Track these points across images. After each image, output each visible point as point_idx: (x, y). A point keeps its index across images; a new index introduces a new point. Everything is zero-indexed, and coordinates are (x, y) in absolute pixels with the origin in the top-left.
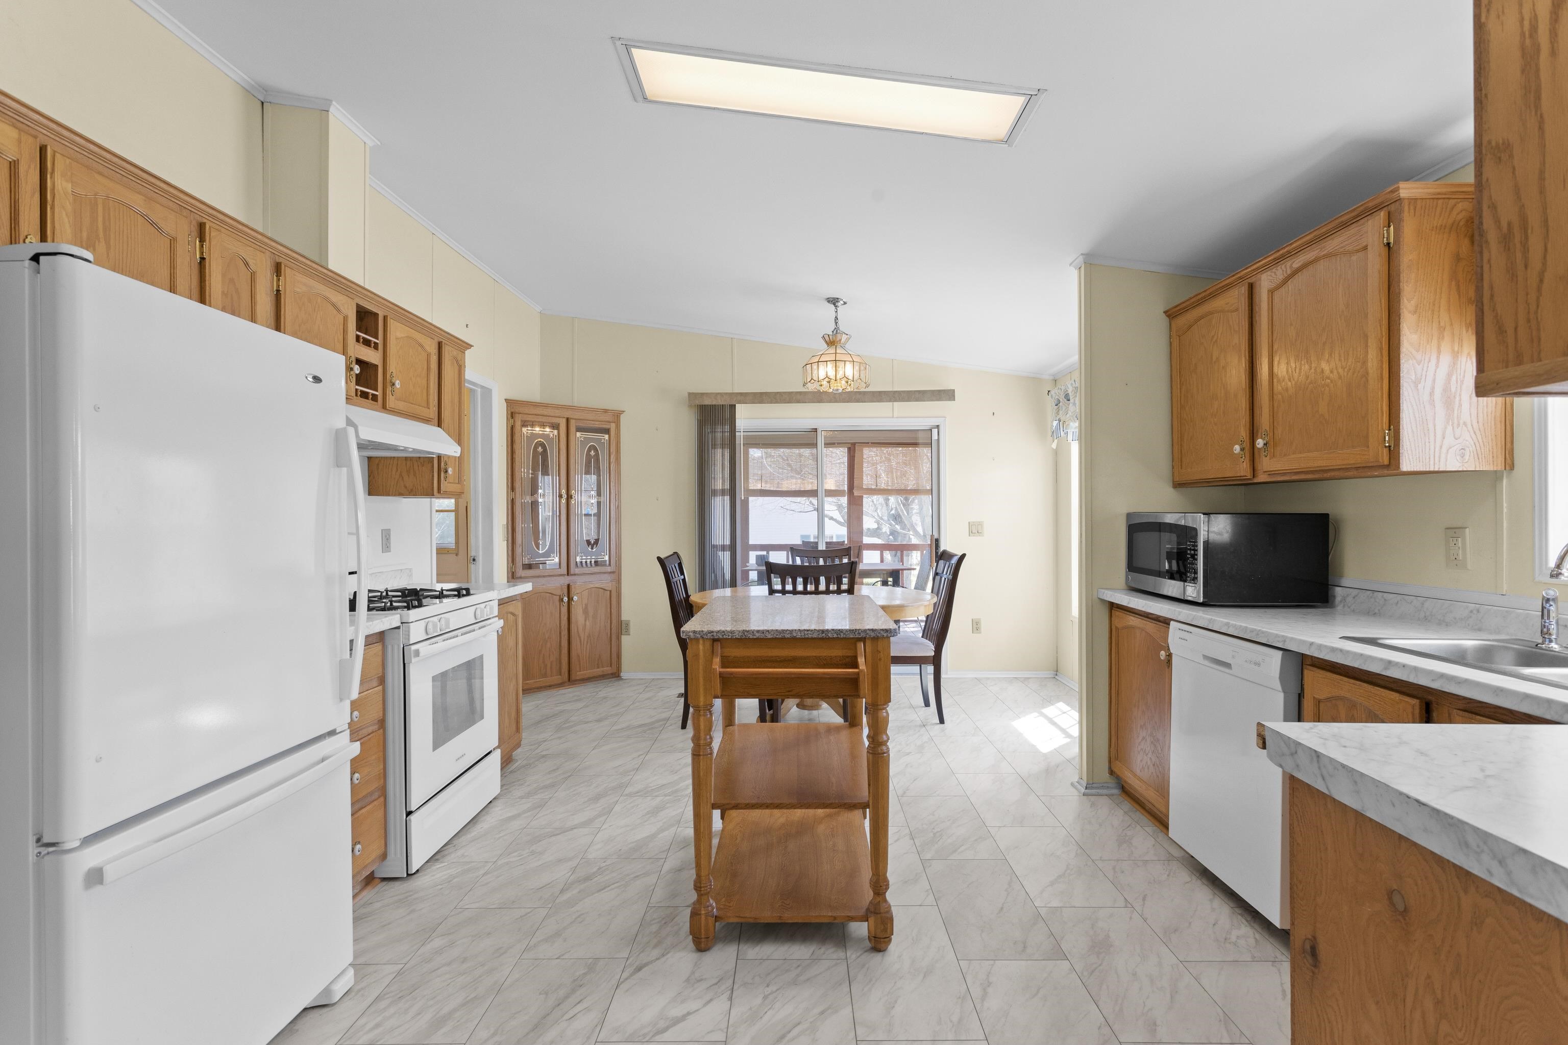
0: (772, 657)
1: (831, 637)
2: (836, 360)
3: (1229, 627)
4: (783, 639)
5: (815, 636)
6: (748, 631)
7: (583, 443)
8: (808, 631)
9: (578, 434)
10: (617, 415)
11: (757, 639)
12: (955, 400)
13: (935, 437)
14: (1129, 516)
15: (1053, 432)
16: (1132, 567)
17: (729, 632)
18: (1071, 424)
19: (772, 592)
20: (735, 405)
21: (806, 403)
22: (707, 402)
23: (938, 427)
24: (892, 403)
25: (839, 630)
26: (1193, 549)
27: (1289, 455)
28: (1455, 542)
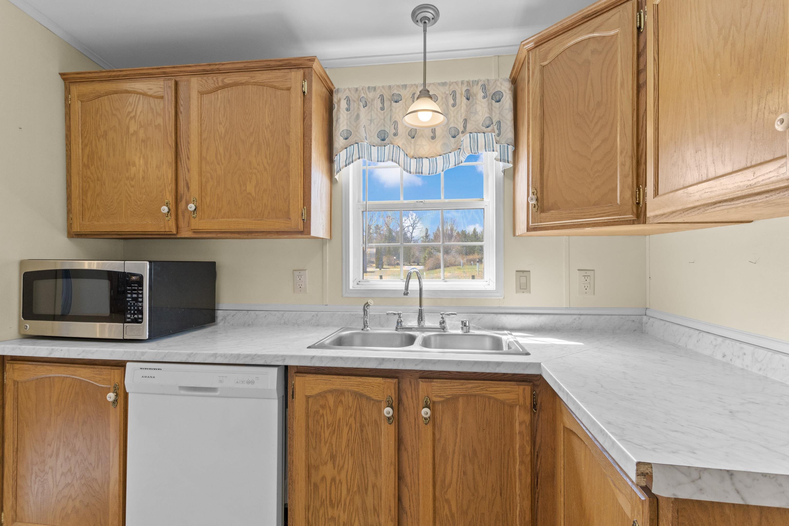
3: (216, 357)
14: (22, 263)
16: (30, 314)
26: (135, 293)
27: (217, 218)
28: (300, 278)
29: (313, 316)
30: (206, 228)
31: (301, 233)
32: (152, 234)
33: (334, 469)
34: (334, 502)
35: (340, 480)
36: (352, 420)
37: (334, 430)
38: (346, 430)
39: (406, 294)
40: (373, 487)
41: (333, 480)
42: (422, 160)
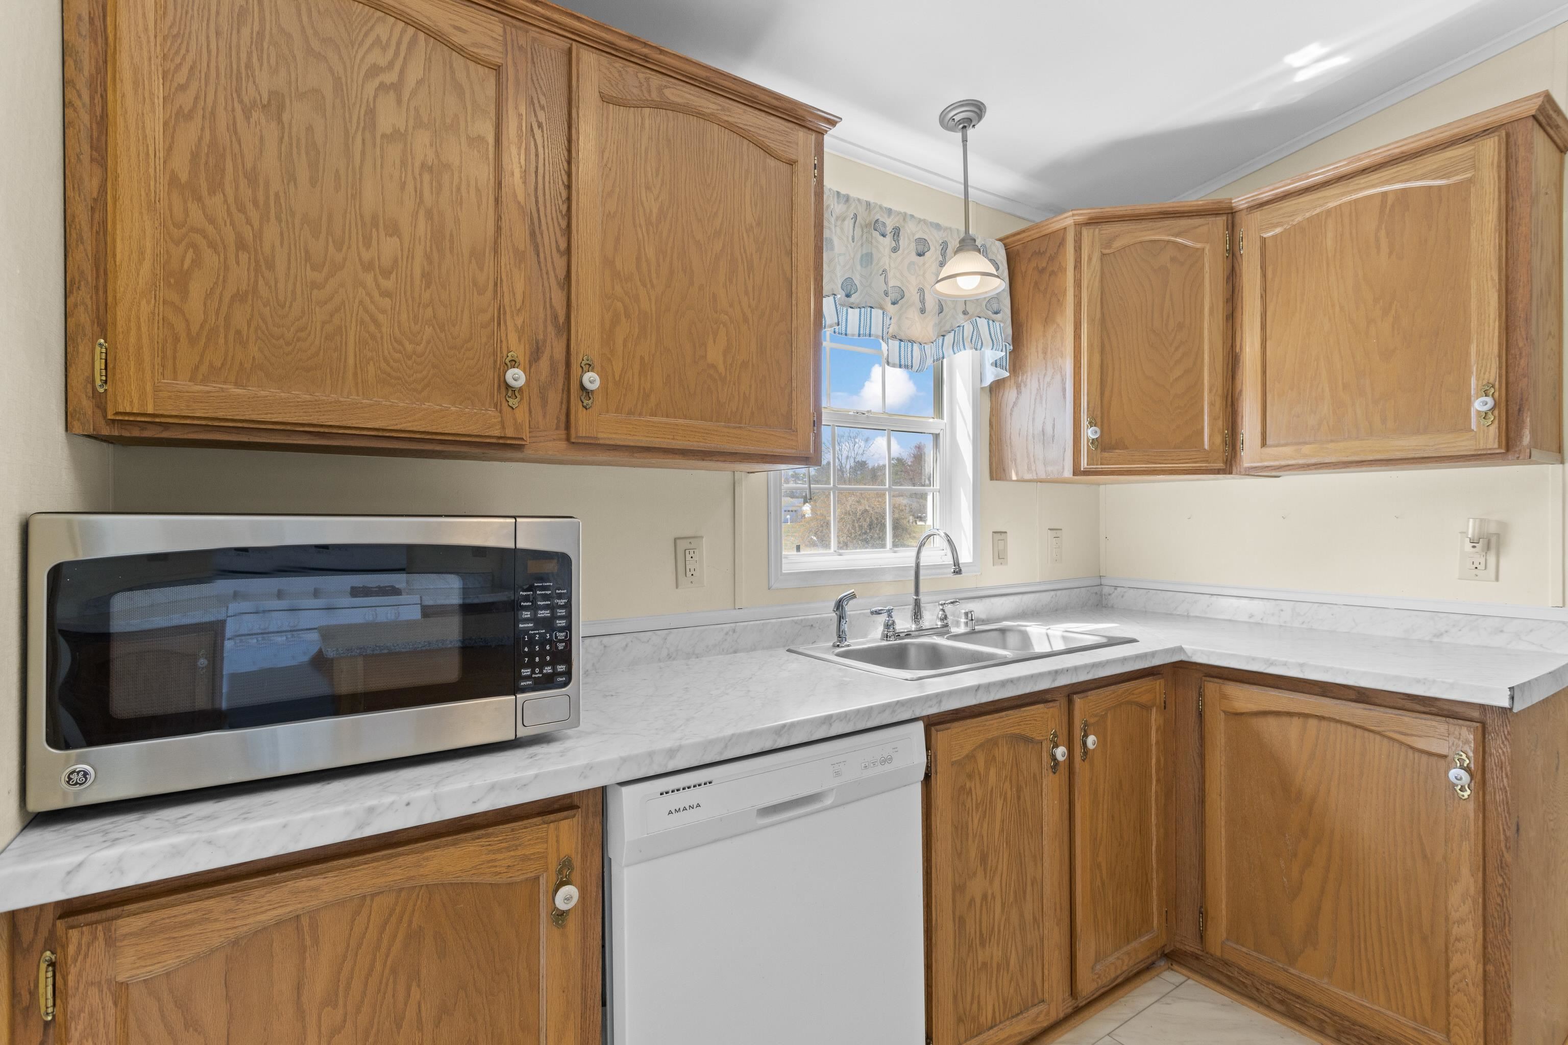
26: (545, 607)
27: (640, 415)
28: (692, 554)
29: (727, 634)
30: (617, 436)
33: (985, 878)
34: (985, 936)
37: (986, 809)
38: (999, 803)
39: (958, 572)
40: (1032, 885)
41: (985, 897)
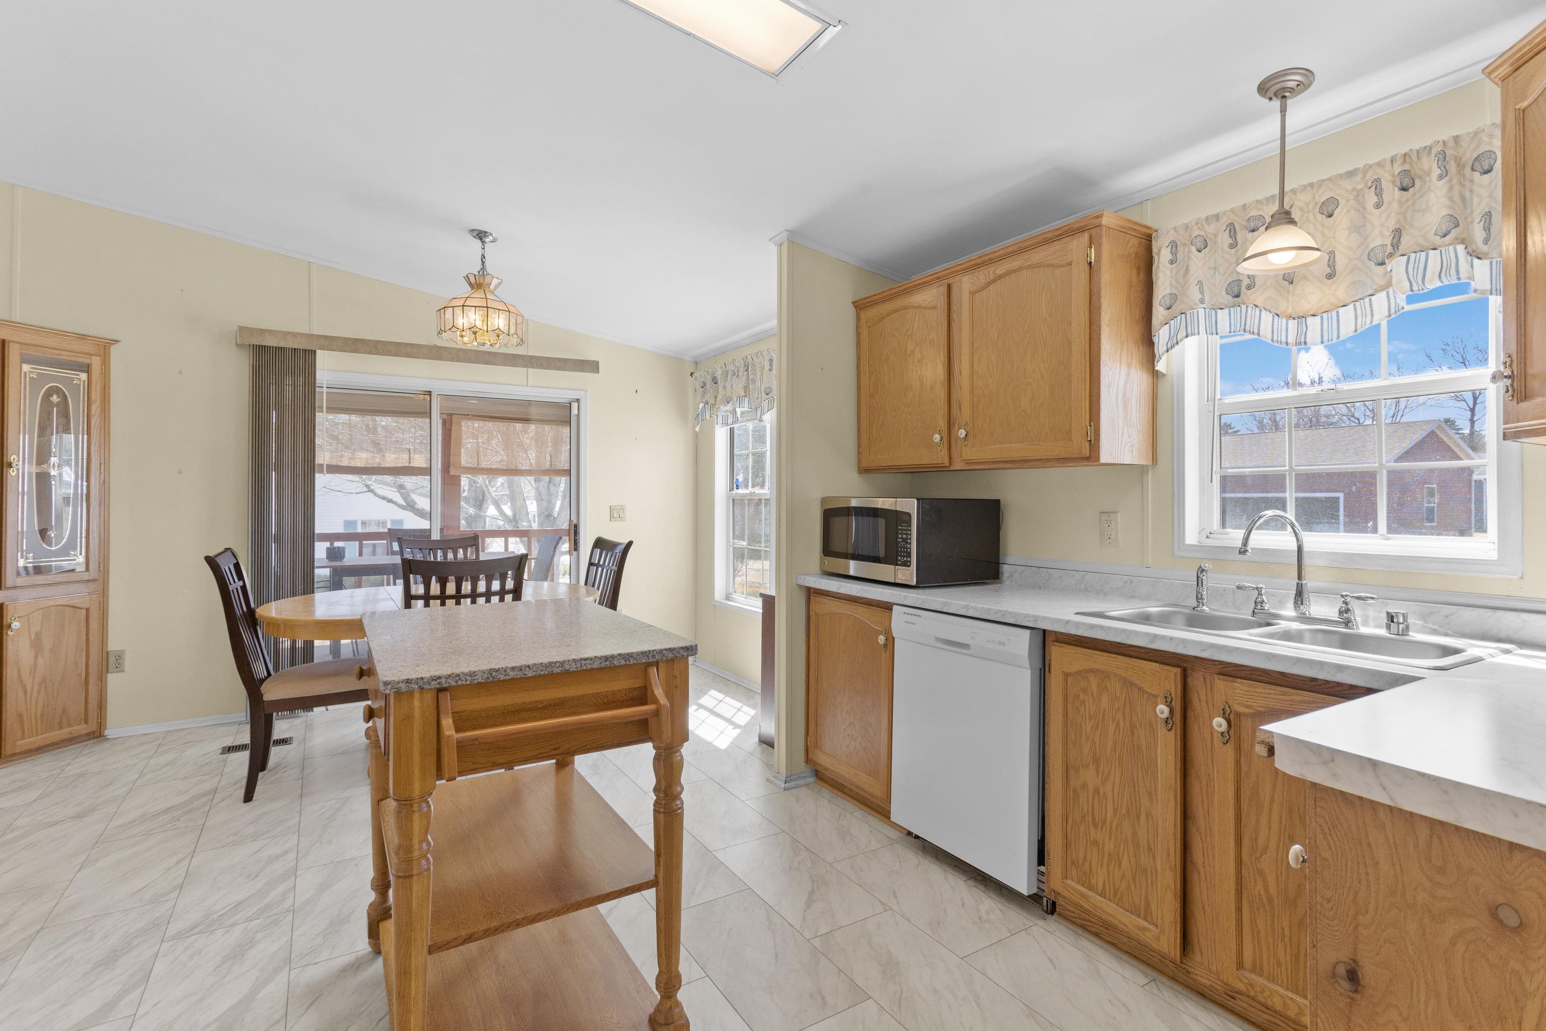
0: (531, 703)
1: (617, 664)
2: (487, 307)
3: (968, 609)
4: (552, 675)
5: (596, 666)
6: (497, 670)
7: (36, 383)
8: (586, 660)
9: (26, 367)
10: (105, 347)
11: (512, 679)
12: (598, 372)
13: (575, 411)
14: (824, 500)
15: (698, 415)
16: (828, 550)
17: (466, 674)
18: (722, 407)
19: (409, 599)
20: (315, 351)
21: (418, 358)
22: (271, 342)
23: (578, 400)
24: (526, 369)
25: (628, 654)
26: (905, 534)
27: (989, 445)
28: (1109, 524)
29: (1126, 582)
30: (977, 458)
31: (1088, 459)
32: (926, 467)
33: (1098, 776)
34: (1097, 820)
35: (1105, 794)
36: (1119, 716)
37: (1098, 724)
38: (1112, 728)
39: (1243, 551)
40: (1147, 816)
41: (1096, 791)
42: (1306, 320)
